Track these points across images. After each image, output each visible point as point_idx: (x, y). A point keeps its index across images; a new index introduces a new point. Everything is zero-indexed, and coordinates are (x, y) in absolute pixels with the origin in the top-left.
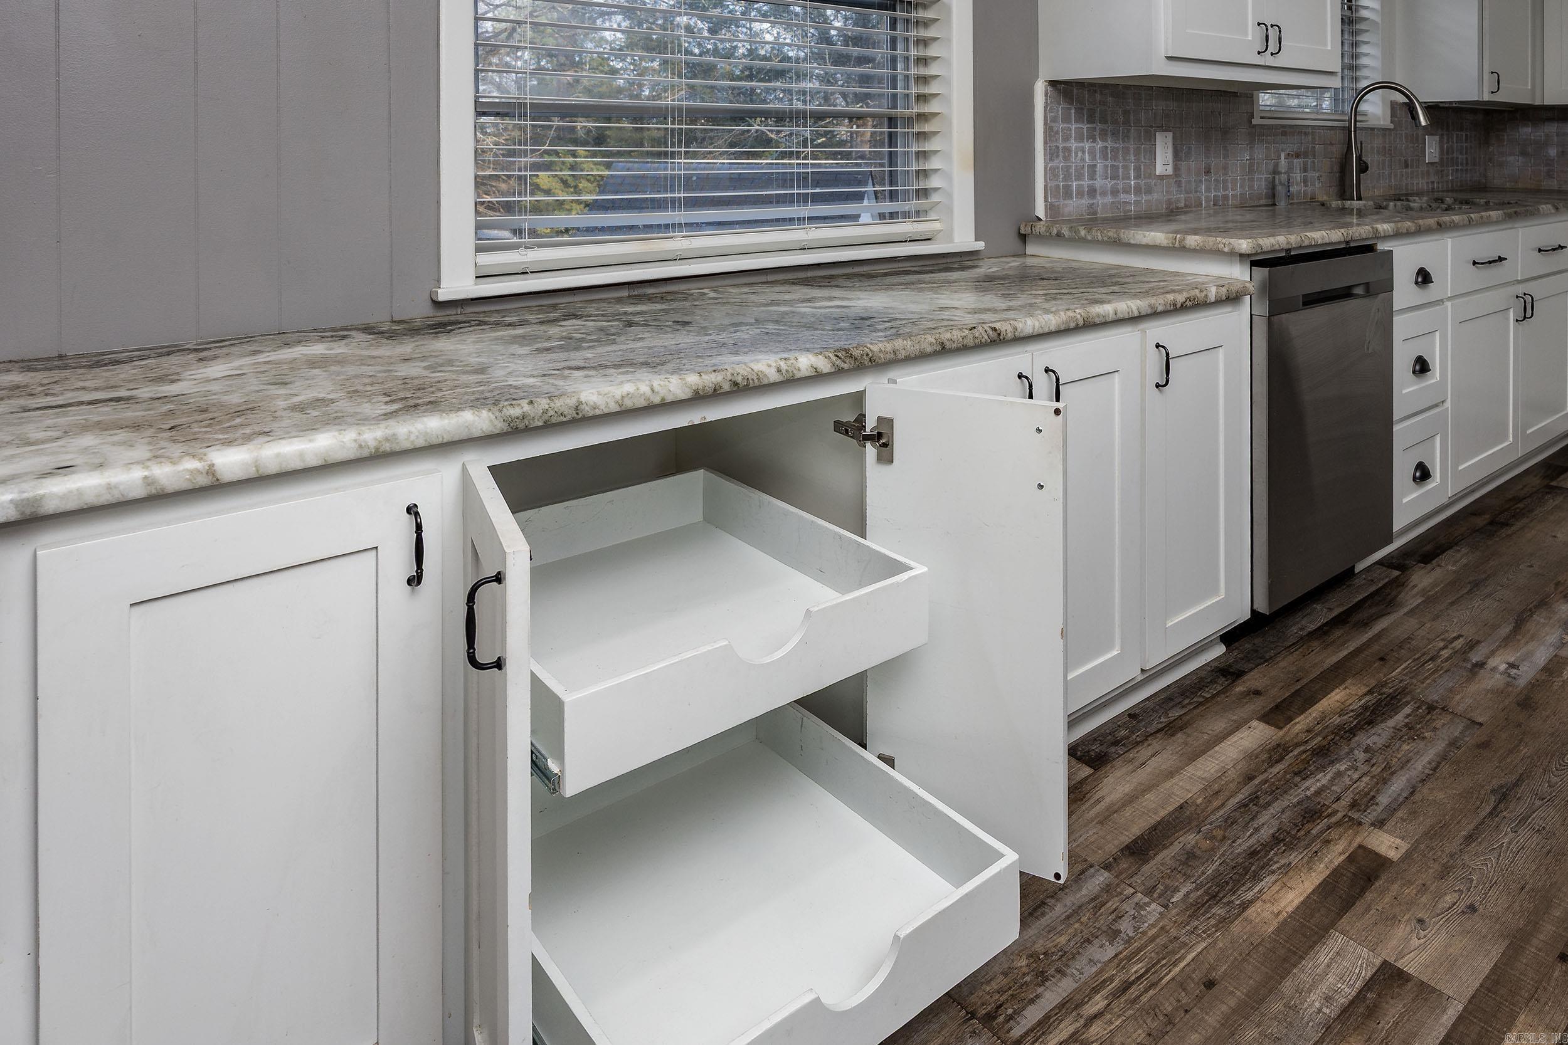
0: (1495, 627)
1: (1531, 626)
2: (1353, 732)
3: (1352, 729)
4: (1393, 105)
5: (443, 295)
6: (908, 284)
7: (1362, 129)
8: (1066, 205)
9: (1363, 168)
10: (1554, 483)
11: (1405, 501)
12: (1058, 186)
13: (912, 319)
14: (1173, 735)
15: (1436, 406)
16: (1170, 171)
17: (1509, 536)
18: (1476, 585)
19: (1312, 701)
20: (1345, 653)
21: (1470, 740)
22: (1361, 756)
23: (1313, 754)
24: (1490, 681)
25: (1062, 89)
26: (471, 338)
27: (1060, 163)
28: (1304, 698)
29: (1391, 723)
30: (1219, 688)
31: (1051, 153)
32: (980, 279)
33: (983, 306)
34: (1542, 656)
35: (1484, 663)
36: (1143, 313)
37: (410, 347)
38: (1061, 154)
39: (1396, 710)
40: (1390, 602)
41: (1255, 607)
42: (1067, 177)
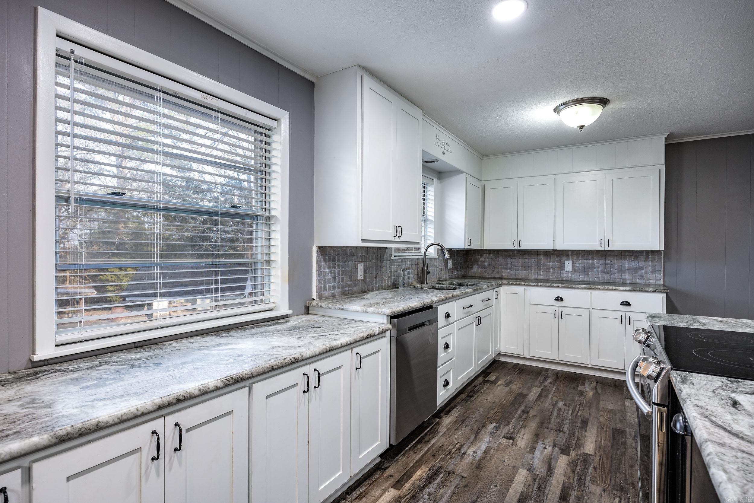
0: (469, 437)
1: (480, 436)
2: (424, 487)
3: (423, 486)
4: (438, 249)
5: (37, 357)
6: (261, 333)
7: (428, 258)
8: (324, 293)
9: (428, 273)
10: (486, 379)
11: (441, 394)
12: (321, 286)
13: (260, 355)
14: (361, 499)
15: (451, 359)
16: (362, 278)
17: (473, 401)
18: (463, 421)
19: (410, 477)
20: (421, 455)
21: (462, 484)
22: (426, 497)
23: (410, 499)
24: (468, 459)
25: (322, 250)
26: (49, 382)
27: (322, 278)
28: (407, 476)
29: (436, 482)
30: (378, 476)
31: (319, 274)
32: (290, 329)
33: (290, 345)
34: (483, 447)
35: (466, 453)
36: (352, 342)
37: (14, 391)
38: (322, 274)
39: (438, 476)
40: (436, 432)
41: (391, 443)
42: (325, 283)
